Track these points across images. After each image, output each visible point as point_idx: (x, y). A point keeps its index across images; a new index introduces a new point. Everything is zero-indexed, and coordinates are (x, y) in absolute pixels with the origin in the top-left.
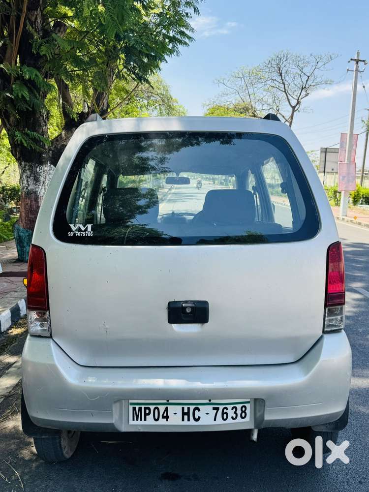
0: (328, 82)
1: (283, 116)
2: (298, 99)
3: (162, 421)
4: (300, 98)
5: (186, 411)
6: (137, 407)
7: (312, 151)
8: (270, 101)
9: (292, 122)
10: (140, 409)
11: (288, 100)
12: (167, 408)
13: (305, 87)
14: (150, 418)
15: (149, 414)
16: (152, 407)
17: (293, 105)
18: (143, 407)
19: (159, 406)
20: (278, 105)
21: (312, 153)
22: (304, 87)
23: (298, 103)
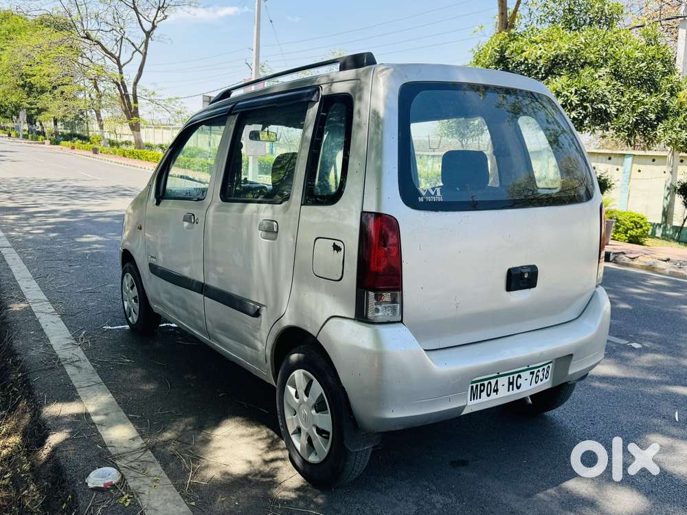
0: (193, 4)
1: (133, 44)
2: (154, 22)
3: (493, 395)
4: (155, 21)
5: (511, 381)
6: (474, 385)
7: (177, 98)
8: (109, 18)
9: (146, 53)
10: (477, 386)
11: (140, 21)
12: (497, 381)
13: (163, 7)
14: (484, 394)
15: (483, 391)
16: (486, 383)
17: (147, 29)
18: (479, 384)
19: (491, 381)
20: (122, 25)
21: (177, 100)
22: (161, 6)
23: (154, 27)
